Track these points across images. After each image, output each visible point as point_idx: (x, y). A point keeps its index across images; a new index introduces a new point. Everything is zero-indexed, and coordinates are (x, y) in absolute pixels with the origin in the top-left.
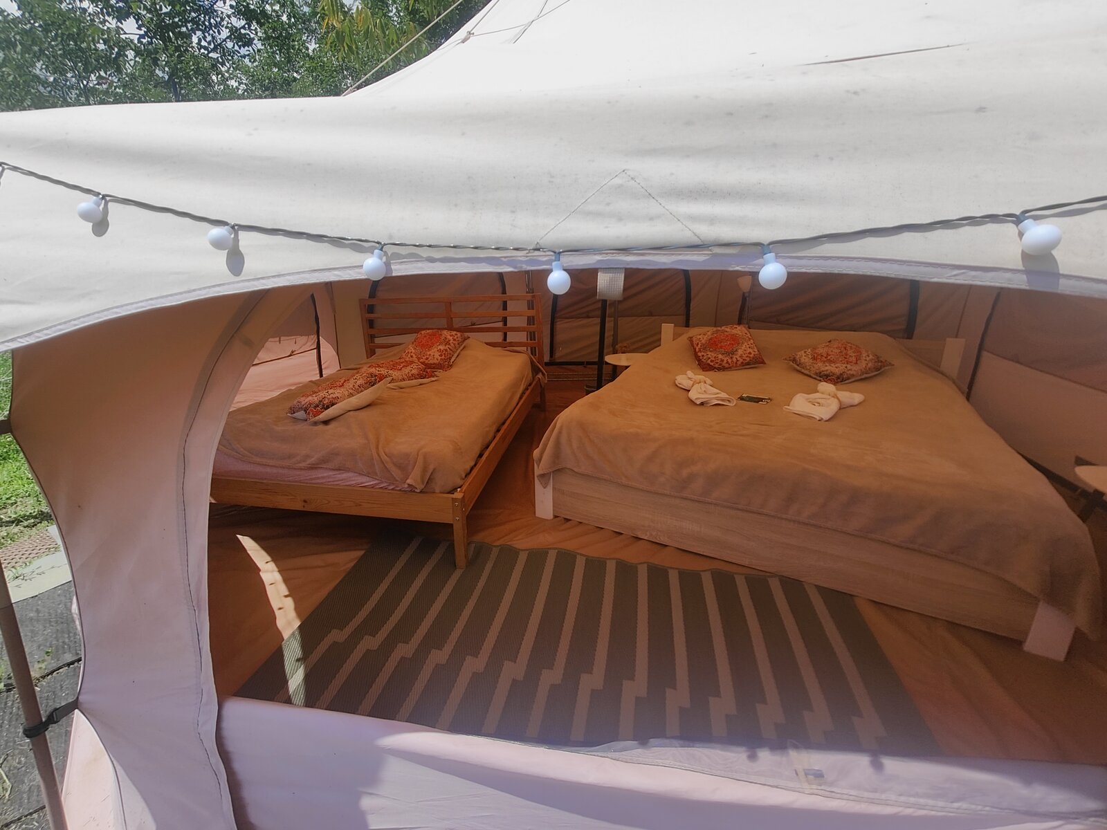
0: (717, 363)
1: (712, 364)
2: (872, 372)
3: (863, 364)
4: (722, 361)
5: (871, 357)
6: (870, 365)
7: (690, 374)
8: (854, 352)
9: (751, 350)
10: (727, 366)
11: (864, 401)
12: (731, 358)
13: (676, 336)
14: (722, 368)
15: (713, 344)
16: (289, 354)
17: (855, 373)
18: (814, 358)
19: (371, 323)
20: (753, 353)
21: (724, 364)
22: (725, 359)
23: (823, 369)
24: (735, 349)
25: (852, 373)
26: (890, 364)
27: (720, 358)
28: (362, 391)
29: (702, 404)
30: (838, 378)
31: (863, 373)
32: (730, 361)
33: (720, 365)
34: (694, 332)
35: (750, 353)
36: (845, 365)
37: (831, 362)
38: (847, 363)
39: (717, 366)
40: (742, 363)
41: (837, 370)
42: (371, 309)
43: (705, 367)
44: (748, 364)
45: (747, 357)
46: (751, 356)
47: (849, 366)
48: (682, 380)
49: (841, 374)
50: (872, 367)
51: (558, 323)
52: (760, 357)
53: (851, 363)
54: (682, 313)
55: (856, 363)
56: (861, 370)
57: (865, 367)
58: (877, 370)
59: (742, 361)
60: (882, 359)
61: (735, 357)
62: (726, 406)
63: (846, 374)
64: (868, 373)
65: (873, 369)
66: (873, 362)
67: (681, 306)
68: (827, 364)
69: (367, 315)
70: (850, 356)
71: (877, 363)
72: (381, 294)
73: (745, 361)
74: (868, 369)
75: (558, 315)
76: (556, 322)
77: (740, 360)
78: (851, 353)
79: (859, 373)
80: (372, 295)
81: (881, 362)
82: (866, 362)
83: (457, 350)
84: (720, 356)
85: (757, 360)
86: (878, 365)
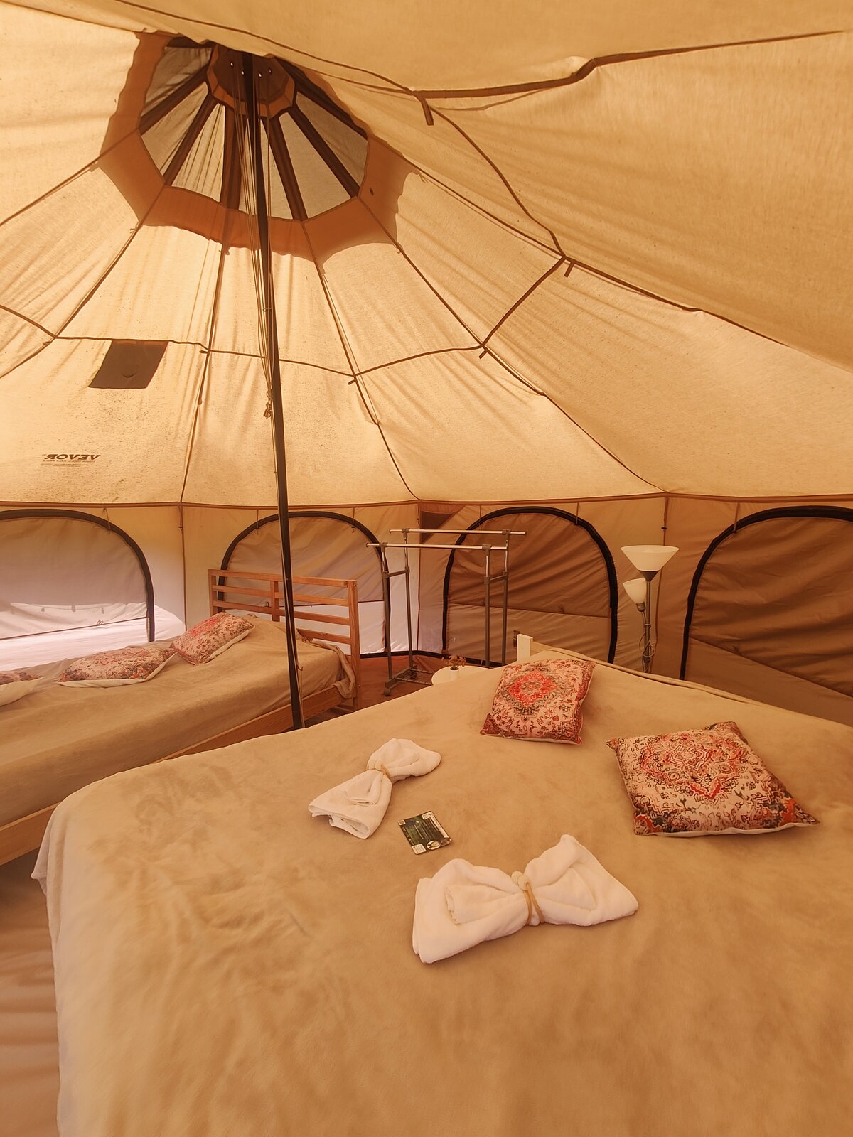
0: (504, 722)
1: (498, 722)
2: (751, 826)
3: (727, 804)
4: (511, 721)
5: (758, 789)
6: (747, 809)
8: (723, 770)
9: (560, 713)
10: (517, 731)
12: (525, 720)
15: (515, 688)
16: (96, 623)
17: (701, 820)
18: (641, 761)
19: (221, 596)
20: (562, 718)
21: (513, 727)
22: (516, 719)
23: (640, 791)
24: (536, 706)
25: (693, 817)
27: (509, 715)
30: (659, 821)
31: (724, 825)
32: (522, 724)
33: (508, 727)
35: (556, 718)
36: (681, 796)
37: (661, 778)
38: (691, 793)
39: (503, 727)
40: (540, 732)
41: (662, 801)
42: (222, 581)
44: (551, 735)
45: (549, 724)
46: (557, 723)
47: (690, 801)
50: (754, 813)
51: (452, 608)
52: (573, 728)
53: (701, 793)
54: (607, 615)
55: (713, 796)
56: (722, 816)
57: (733, 811)
58: (768, 825)
59: (542, 730)
60: (784, 801)
61: (532, 718)
62: (351, 837)
63: (678, 817)
64: (741, 825)
65: (757, 818)
66: (761, 802)
67: (604, 605)
68: (652, 782)
69: (214, 587)
70: (709, 776)
71: (772, 808)
72: (234, 566)
73: (547, 731)
74: (742, 816)
75: (451, 598)
76: (450, 607)
77: (538, 728)
78: (714, 769)
79: (715, 822)
80: (225, 566)
81: (781, 808)
82: (739, 800)
83: (228, 641)
84: (511, 713)
85: (566, 733)
86: (771, 814)
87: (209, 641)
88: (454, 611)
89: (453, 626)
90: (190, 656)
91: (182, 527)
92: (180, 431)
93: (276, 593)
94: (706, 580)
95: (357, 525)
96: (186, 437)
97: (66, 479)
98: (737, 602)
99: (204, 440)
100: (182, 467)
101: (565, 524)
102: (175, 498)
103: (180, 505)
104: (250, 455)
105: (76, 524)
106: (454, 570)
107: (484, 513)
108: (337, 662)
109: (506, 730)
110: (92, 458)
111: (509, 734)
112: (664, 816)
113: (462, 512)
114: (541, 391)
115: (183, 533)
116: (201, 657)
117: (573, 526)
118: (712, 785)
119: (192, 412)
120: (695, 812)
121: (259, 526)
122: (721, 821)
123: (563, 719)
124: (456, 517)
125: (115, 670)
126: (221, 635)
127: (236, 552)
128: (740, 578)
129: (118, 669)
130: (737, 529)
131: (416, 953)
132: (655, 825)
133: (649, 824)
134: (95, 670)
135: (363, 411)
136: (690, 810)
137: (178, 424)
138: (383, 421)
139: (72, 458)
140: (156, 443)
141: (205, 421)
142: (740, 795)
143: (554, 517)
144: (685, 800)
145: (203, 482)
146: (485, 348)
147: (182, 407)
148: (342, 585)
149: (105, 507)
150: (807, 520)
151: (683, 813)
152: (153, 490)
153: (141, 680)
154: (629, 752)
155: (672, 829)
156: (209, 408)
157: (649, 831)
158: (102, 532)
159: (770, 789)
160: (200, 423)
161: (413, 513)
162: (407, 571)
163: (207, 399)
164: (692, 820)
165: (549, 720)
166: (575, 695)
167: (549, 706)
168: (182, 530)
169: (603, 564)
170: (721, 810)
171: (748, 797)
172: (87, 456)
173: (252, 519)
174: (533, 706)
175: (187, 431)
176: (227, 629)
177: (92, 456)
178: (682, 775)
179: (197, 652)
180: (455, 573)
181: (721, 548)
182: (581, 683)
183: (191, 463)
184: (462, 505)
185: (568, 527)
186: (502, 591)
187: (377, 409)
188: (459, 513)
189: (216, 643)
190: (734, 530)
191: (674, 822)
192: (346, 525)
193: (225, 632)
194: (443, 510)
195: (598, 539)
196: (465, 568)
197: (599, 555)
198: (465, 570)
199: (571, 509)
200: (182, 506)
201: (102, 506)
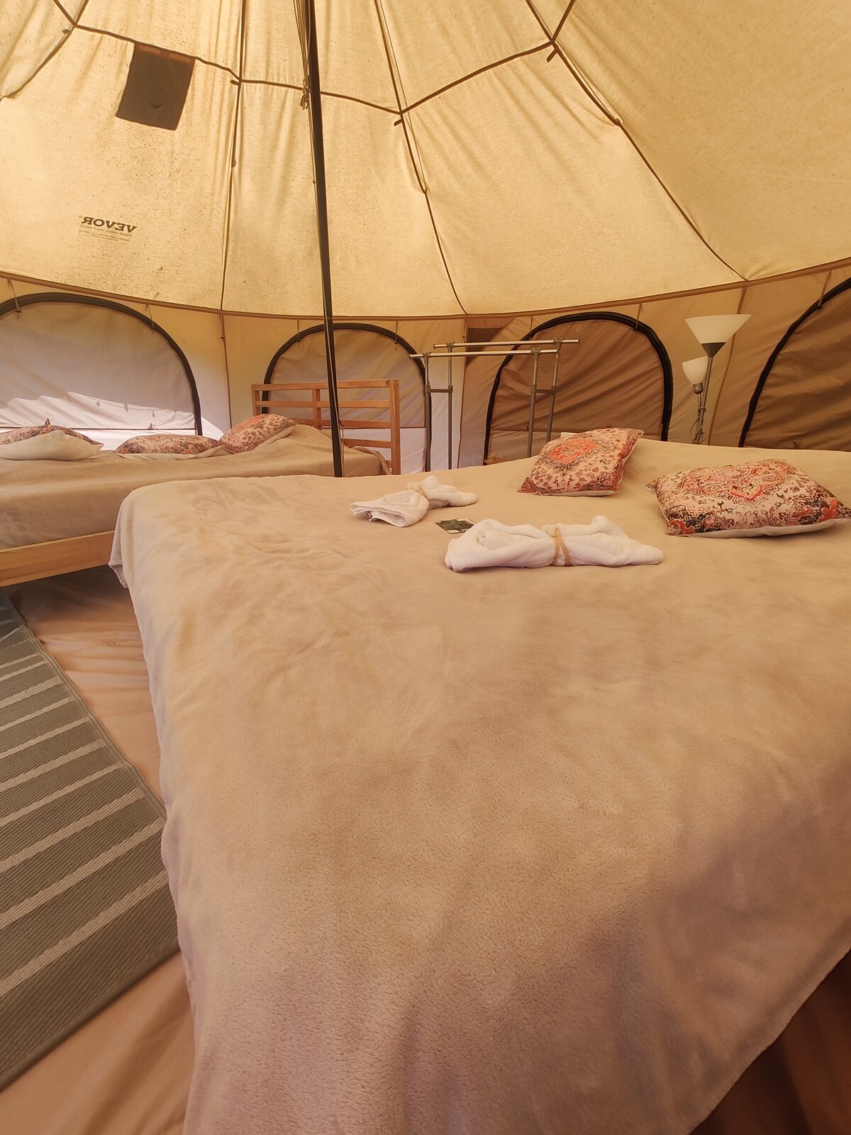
0: (542, 481)
1: (535, 482)
2: (788, 523)
3: (766, 505)
4: (549, 478)
5: (803, 491)
6: (787, 508)
8: (767, 480)
9: (601, 466)
10: (554, 487)
12: (564, 475)
16: (148, 427)
17: (736, 518)
18: (681, 484)
20: (602, 470)
21: (551, 484)
22: (554, 475)
23: (676, 504)
24: (576, 462)
25: (728, 516)
27: (548, 473)
30: (693, 522)
31: (760, 522)
32: (560, 479)
33: (546, 484)
35: (596, 470)
36: (719, 501)
38: (729, 498)
39: (540, 485)
40: (578, 485)
41: (698, 507)
42: (266, 396)
44: (589, 487)
45: (588, 475)
46: (597, 474)
47: (728, 504)
49: (703, 517)
50: (794, 511)
51: (494, 436)
52: (612, 477)
53: (740, 496)
54: (657, 432)
55: (753, 499)
56: (760, 514)
57: (772, 509)
58: (806, 521)
59: (580, 482)
60: (828, 500)
61: (570, 473)
62: (391, 526)
63: (713, 518)
64: (778, 522)
65: (795, 515)
66: (802, 501)
68: (690, 496)
69: (258, 403)
70: (751, 485)
71: (814, 506)
72: (276, 381)
73: (585, 483)
74: (780, 514)
75: (494, 425)
76: (491, 435)
77: (577, 480)
78: (758, 481)
79: (750, 520)
80: (268, 380)
81: (824, 504)
82: (782, 500)
83: (272, 435)
84: (550, 471)
85: (604, 483)
86: (812, 510)
87: (254, 434)
88: (496, 438)
90: (237, 447)
91: (223, 338)
92: (215, 206)
93: (318, 402)
94: (775, 376)
95: (400, 341)
96: (222, 214)
97: (106, 257)
98: (808, 391)
99: (241, 219)
100: (220, 258)
101: (623, 329)
102: (215, 305)
103: (221, 313)
104: (288, 240)
105: (121, 318)
106: (499, 392)
107: (536, 325)
108: (378, 465)
109: (543, 487)
110: (129, 231)
111: (547, 491)
112: (698, 518)
113: (512, 326)
114: (616, 116)
115: (225, 345)
116: (247, 447)
117: (632, 331)
118: (753, 491)
119: (226, 177)
120: (731, 512)
121: (300, 339)
122: (757, 519)
123: (604, 470)
124: (505, 332)
125: (168, 445)
126: (265, 429)
127: (278, 367)
128: (814, 364)
130: (822, 304)
131: (448, 565)
132: (688, 527)
133: (682, 527)
134: (149, 445)
135: (410, 170)
136: (727, 510)
137: (213, 194)
138: (432, 185)
139: (109, 227)
140: (192, 219)
141: (240, 191)
142: (782, 497)
143: (612, 323)
144: (723, 503)
145: (242, 280)
146: (555, 46)
147: (215, 168)
148: (384, 385)
149: (147, 303)
151: (718, 514)
152: (193, 287)
153: (192, 456)
154: (669, 482)
155: (705, 529)
156: (245, 170)
157: (681, 533)
158: (147, 331)
159: (815, 491)
160: (235, 196)
161: (459, 328)
162: (450, 391)
163: (241, 158)
164: (727, 519)
165: (588, 472)
166: (617, 452)
167: (589, 460)
168: (224, 341)
170: (760, 508)
171: (790, 498)
172: (124, 225)
173: (292, 331)
174: (573, 462)
175: (223, 205)
176: (271, 424)
177: (129, 226)
178: (722, 487)
179: (243, 442)
180: (500, 396)
181: (797, 333)
182: (625, 443)
183: (230, 253)
184: (512, 316)
185: (627, 333)
186: (548, 413)
187: (426, 165)
188: (509, 326)
189: (261, 436)
190: (819, 305)
191: (707, 523)
192: (389, 341)
193: (270, 427)
194: (491, 324)
195: (658, 347)
196: (511, 389)
197: (657, 364)
198: (512, 391)
199: (631, 312)
200: (223, 314)
201: (144, 301)
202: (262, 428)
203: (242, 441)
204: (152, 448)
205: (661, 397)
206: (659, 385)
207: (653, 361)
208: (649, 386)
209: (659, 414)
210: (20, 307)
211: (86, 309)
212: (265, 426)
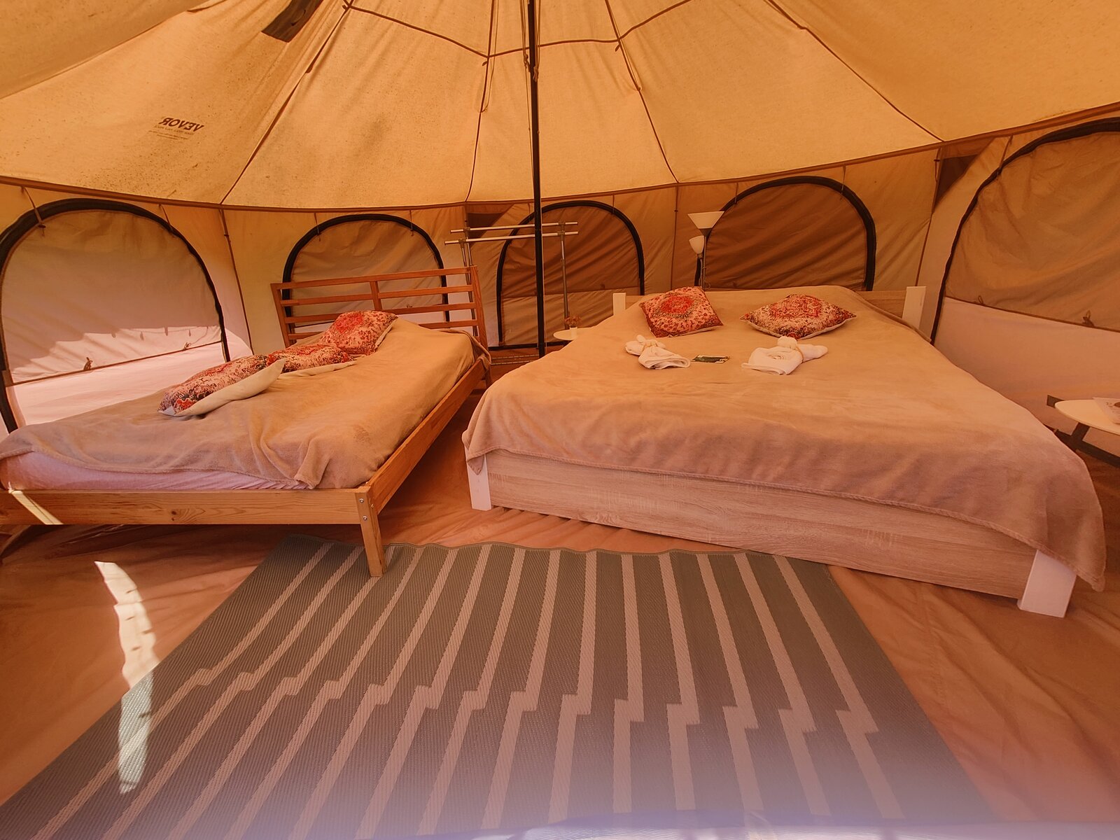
0: (671, 327)
1: (665, 329)
2: (834, 325)
3: (823, 317)
4: (677, 325)
5: (832, 309)
6: (831, 317)
7: (640, 338)
8: (814, 305)
9: (706, 312)
10: (682, 330)
11: (827, 353)
12: (686, 321)
13: (628, 304)
14: (677, 333)
15: (666, 308)
16: (183, 348)
17: (816, 327)
18: (773, 315)
20: (709, 314)
21: (678, 328)
22: (680, 323)
23: (782, 325)
24: (689, 311)
25: (813, 327)
26: (852, 316)
27: (673, 322)
28: (247, 376)
29: (654, 368)
30: (799, 333)
31: (824, 327)
32: (684, 324)
33: (674, 329)
34: (647, 299)
35: (705, 315)
36: (805, 319)
37: (790, 316)
38: (808, 317)
39: (671, 331)
40: (698, 326)
41: (797, 324)
43: (659, 333)
44: (704, 326)
45: (703, 318)
46: (707, 317)
48: (633, 347)
49: (802, 329)
51: (504, 303)
52: (716, 318)
53: (811, 316)
54: (636, 284)
57: (825, 321)
58: (837, 322)
59: (698, 324)
60: (840, 310)
61: (690, 319)
63: (806, 328)
64: (829, 325)
65: (834, 320)
66: (834, 312)
67: (635, 277)
68: (786, 319)
69: (282, 302)
71: (838, 314)
72: (298, 277)
73: (701, 324)
74: (829, 320)
75: (504, 294)
76: (503, 302)
77: (696, 323)
79: (820, 326)
83: (383, 331)
85: (711, 322)
87: (369, 332)
88: (508, 305)
89: (507, 319)
91: (227, 236)
93: (378, 294)
95: (415, 229)
99: (293, 119)
101: (604, 213)
103: (220, 209)
104: (339, 141)
106: (506, 266)
109: (673, 331)
110: (195, 130)
113: (511, 210)
114: (640, 86)
115: (229, 243)
117: (610, 215)
119: (297, 82)
120: (812, 325)
121: (320, 231)
122: (822, 325)
124: (505, 217)
125: (324, 356)
127: (298, 262)
129: (327, 355)
130: (737, 201)
133: (796, 336)
136: (810, 324)
139: (180, 126)
142: (826, 312)
143: (593, 208)
145: (265, 175)
146: (620, 43)
149: (160, 202)
150: (783, 189)
152: (210, 184)
155: (805, 335)
156: (319, 73)
157: (796, 339)
159: (834, 307)
160: (296, 97)
161: (459, 215)
163: (320, 67)
165: (701, 317)
168: (227, 239)
169: (633, 245)
170: (821, 321)
171: (829, 312)
172: (194, 125)
173: (309, 224)
177: (198, 126)
178: (798, 312)
180: (506, 269)
183: (262, 149)
184: (511, 204)
185: (607, 216)
188: (508, 212)
191: (805, 331)
192: (405, 229)
194: (491, 210)
195: (629, 225)
196: (518, 263)
197: (630, 238)
198: (518, 265)
199: (607, 201)
200: (223, 209)
201: (158, 201)
202: (373, 325)
203: (361, 341)
204: (309, 363)
205: (636, 260)
206: (634, 251)
207: (627, 235)
208: (627, 252)
209: (636, 272)
210: (42, 219)
211: (108, 215)
212: (374, 323)
